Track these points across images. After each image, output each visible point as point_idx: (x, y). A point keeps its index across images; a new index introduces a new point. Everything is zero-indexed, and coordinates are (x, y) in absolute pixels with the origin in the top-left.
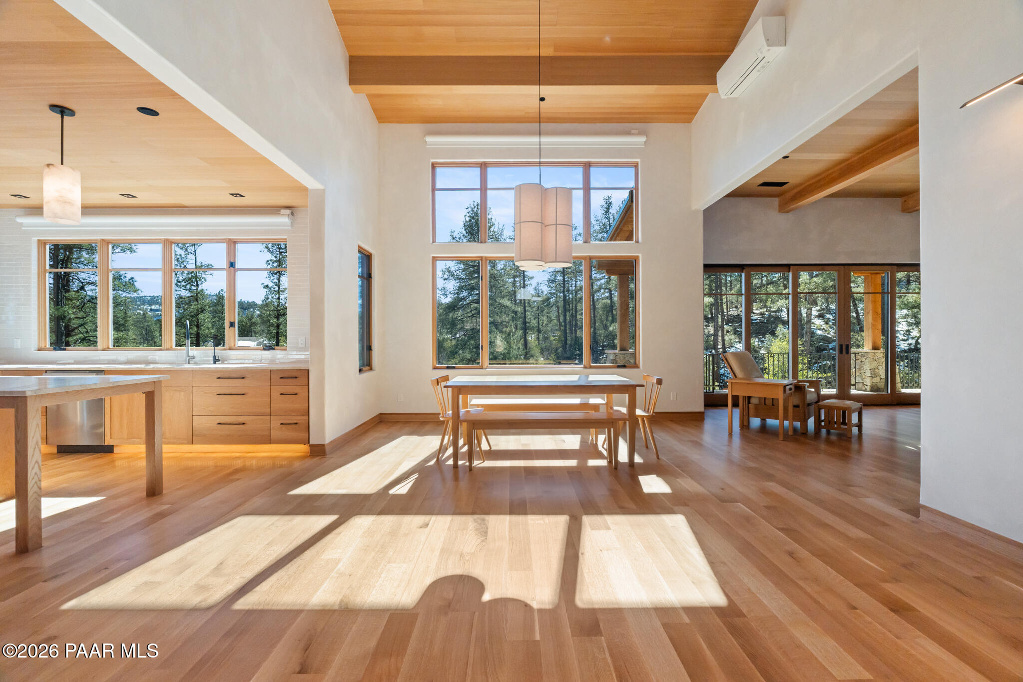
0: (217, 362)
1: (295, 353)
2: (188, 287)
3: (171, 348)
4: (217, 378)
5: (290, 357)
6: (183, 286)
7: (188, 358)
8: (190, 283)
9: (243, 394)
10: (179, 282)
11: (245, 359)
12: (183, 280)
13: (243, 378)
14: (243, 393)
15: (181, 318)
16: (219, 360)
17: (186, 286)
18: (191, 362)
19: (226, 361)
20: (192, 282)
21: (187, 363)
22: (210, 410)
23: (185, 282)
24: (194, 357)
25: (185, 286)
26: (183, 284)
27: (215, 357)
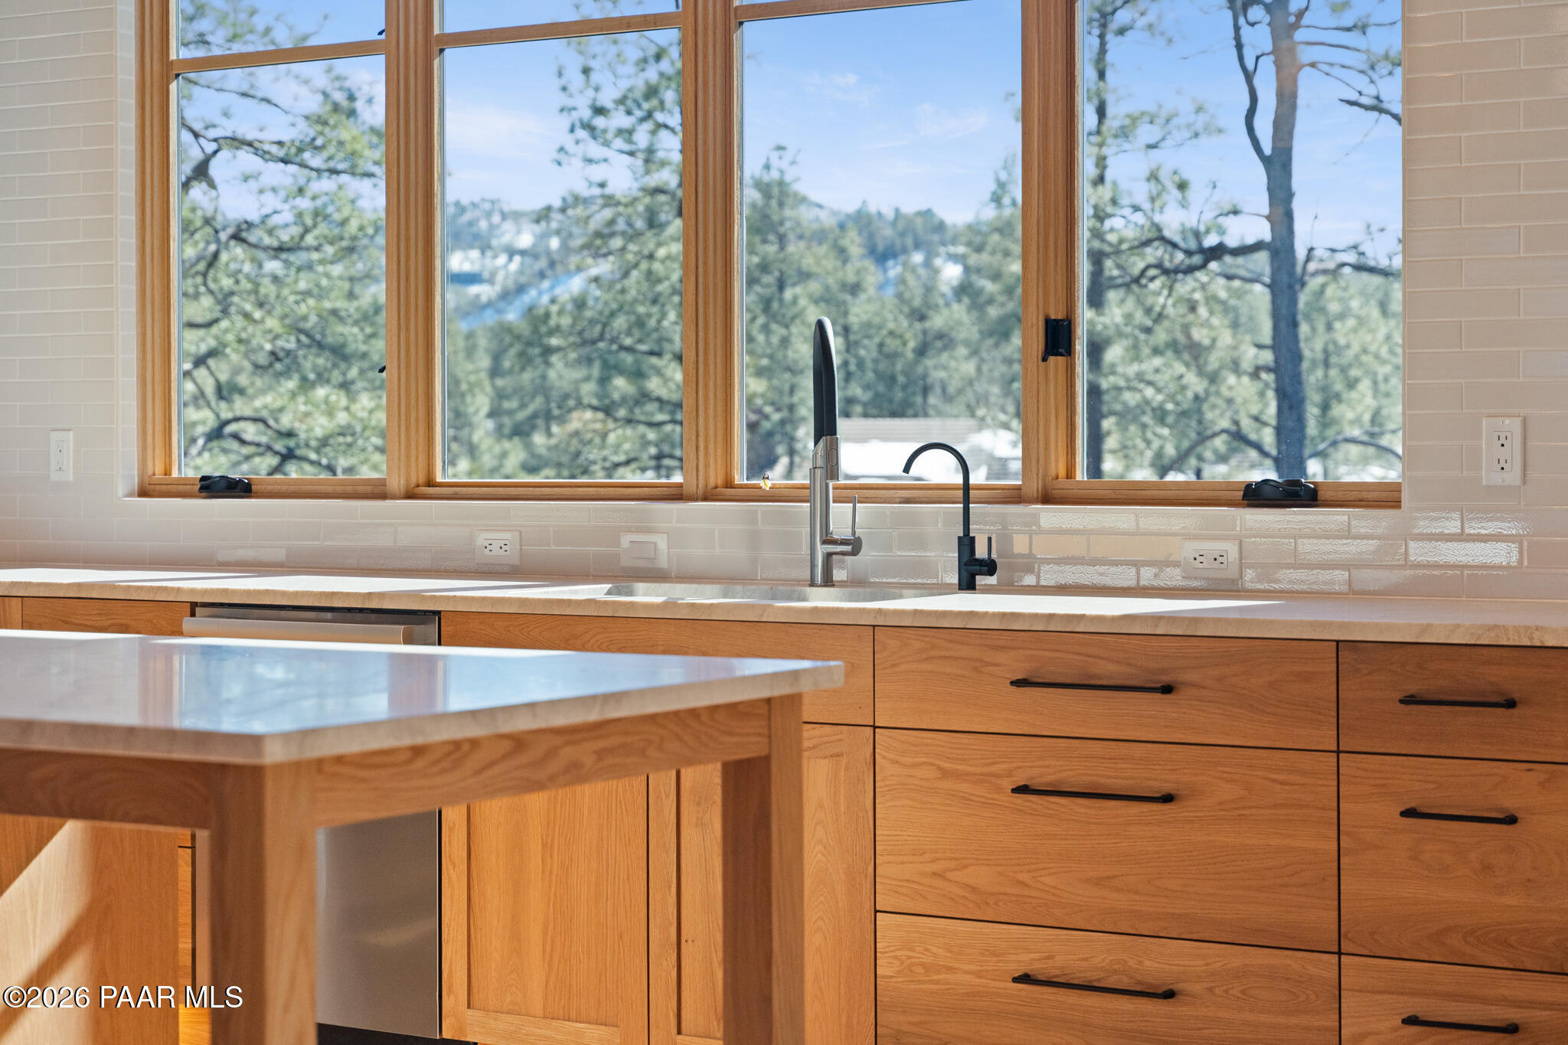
0: (981, 580)
1: (1453, 526)
2: (642, 138)
3: (729, 484)
4: (1018, 683)
5: (1419, 552)
6: (620, 132)
7: (821, 550)
8: (649, 115)
9: (1168, 799)
10: (599, 111)
11: (1137, 565)
12: (622, 101)
13: (1167, 689)
14: (1167, 788)
15: (612, 314)
16: (989, 567)
17: (630, 132)
18: (839, 575)
19: (1029, 570)
20: (662, 105)
21: (819, 578)
22: (973, 889)
23: (629, 113)
24: (855, 545)
25: (627, 133)
26: (620, 119)
27: (967, 543)
